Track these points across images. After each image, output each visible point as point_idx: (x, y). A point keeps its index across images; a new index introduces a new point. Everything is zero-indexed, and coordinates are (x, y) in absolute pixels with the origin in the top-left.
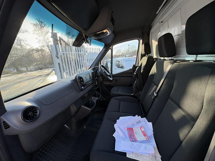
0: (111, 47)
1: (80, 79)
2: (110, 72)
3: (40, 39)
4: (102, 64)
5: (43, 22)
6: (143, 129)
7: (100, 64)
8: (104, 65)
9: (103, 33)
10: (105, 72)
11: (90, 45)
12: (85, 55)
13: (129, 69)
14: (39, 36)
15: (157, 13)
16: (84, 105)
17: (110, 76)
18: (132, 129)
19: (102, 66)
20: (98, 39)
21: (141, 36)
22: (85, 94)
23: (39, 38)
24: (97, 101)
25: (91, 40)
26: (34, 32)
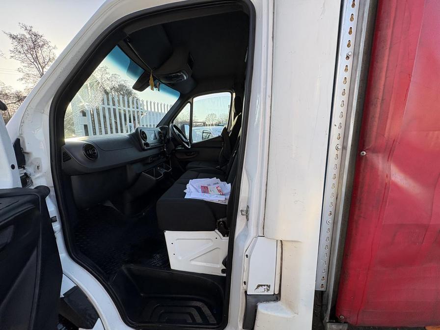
0: (190, 100)
1: (143, 135)
2: (188, 138)
3: (28, 72)
4: (174, 124)
5: (42, 36)
6: (219, 188)
7: (172, 123)
8: (179, 126)
9: (178, 76)
10: (179, 135)
11: (159, 90)
12: (142, 115)
13: (218, 136)
14: (26, 65)
15: (245, 61)
16: (147, 173)
17: (187, 143)
18: (207, 187)
19: (175, 126)
20: (170, 84)
21: (233, 88)
22: (149, 156)
23: (26, 70)
24: (165, 173)
25: (159, 84)
26: (12, 55)
